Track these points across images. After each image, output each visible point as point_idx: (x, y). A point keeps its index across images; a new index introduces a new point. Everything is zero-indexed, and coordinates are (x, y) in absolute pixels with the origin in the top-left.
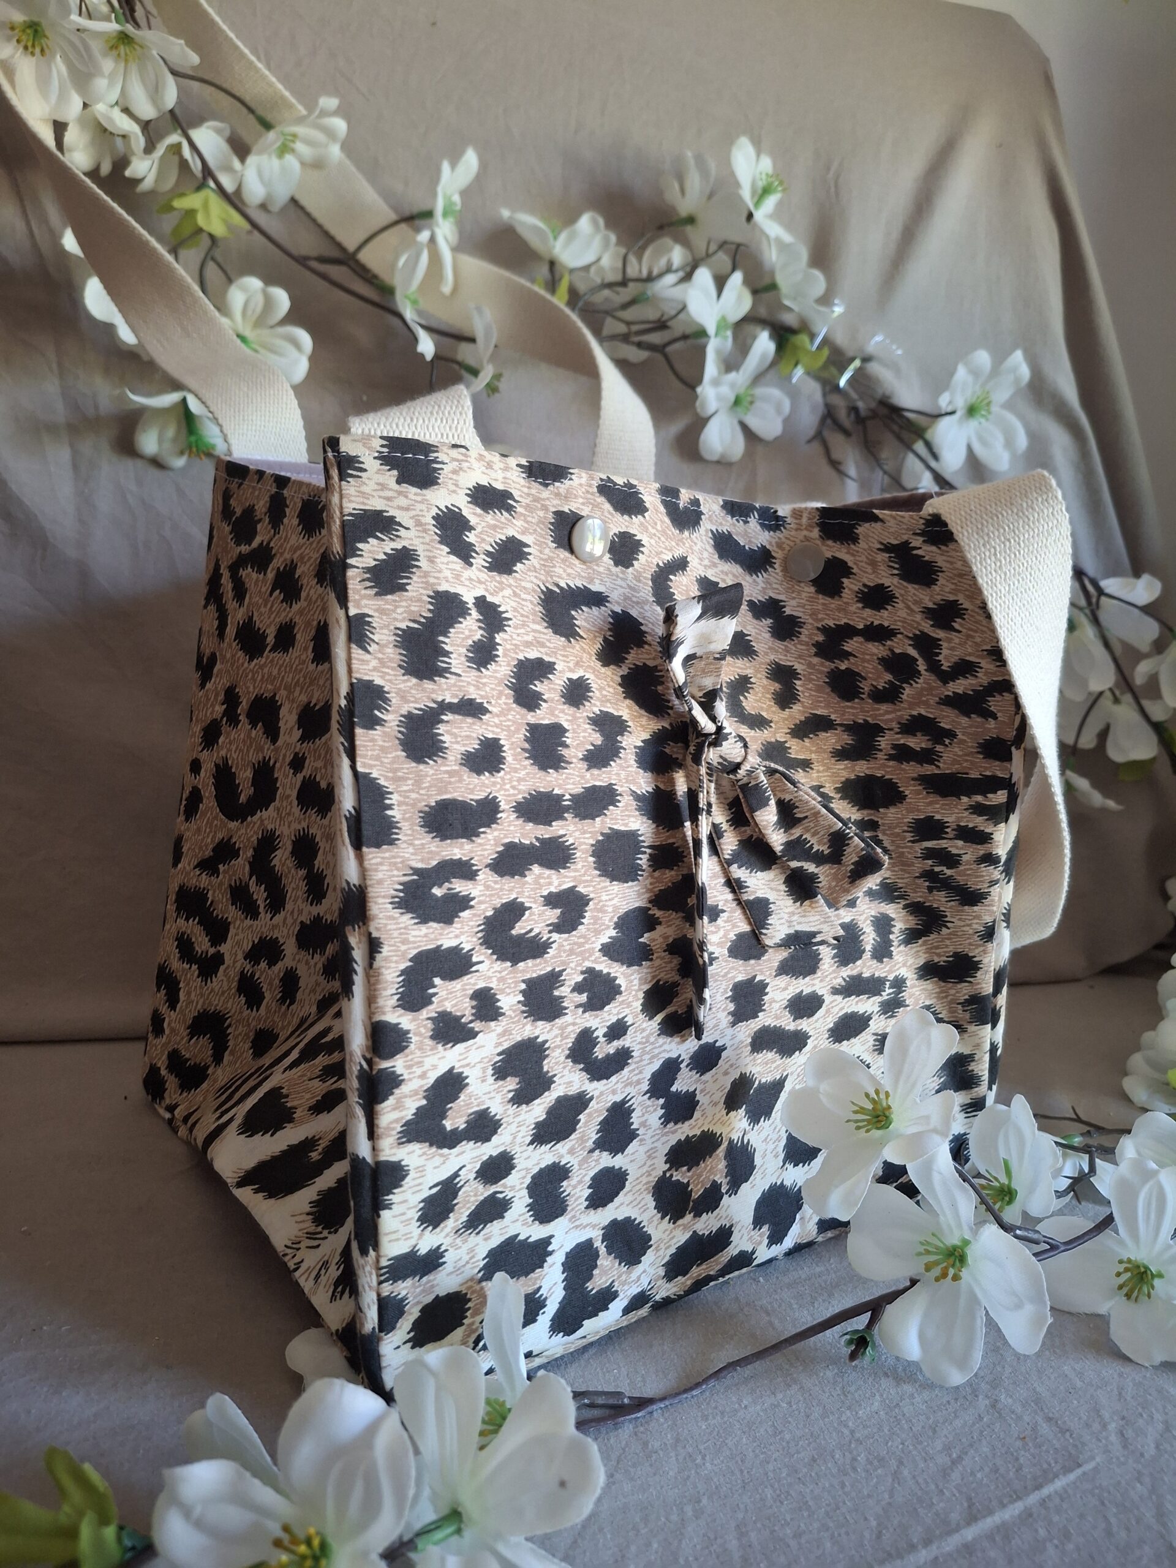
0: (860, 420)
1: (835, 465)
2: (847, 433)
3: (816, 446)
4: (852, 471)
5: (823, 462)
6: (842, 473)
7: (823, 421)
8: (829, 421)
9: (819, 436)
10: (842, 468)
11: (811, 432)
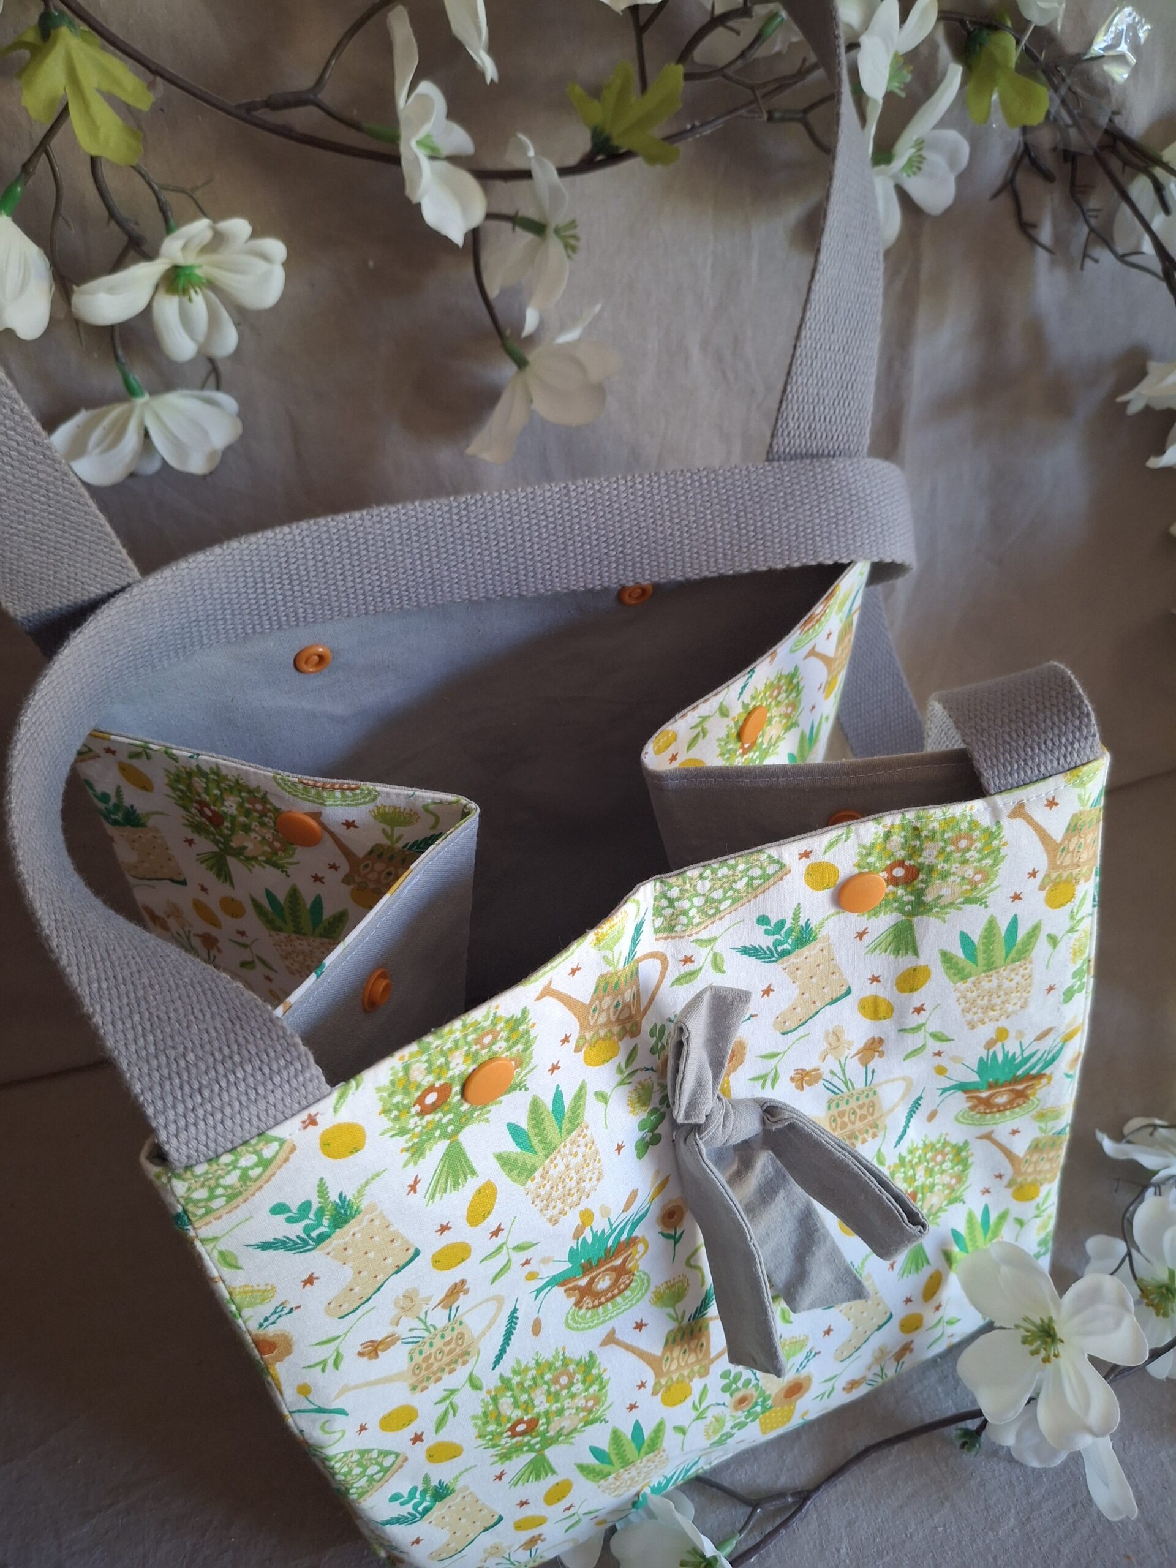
0: (1068, 156)
1: (1027, 228)
2: (1048, 177)
3: (1005, 199)
4: (1045, 234)
5: (1011, 224)
6: (1034, 241)
7: (1017, 163)
8: (1026, 161)
9: (1009, 186)
10: (1032, 232)
11: (998, 182)
